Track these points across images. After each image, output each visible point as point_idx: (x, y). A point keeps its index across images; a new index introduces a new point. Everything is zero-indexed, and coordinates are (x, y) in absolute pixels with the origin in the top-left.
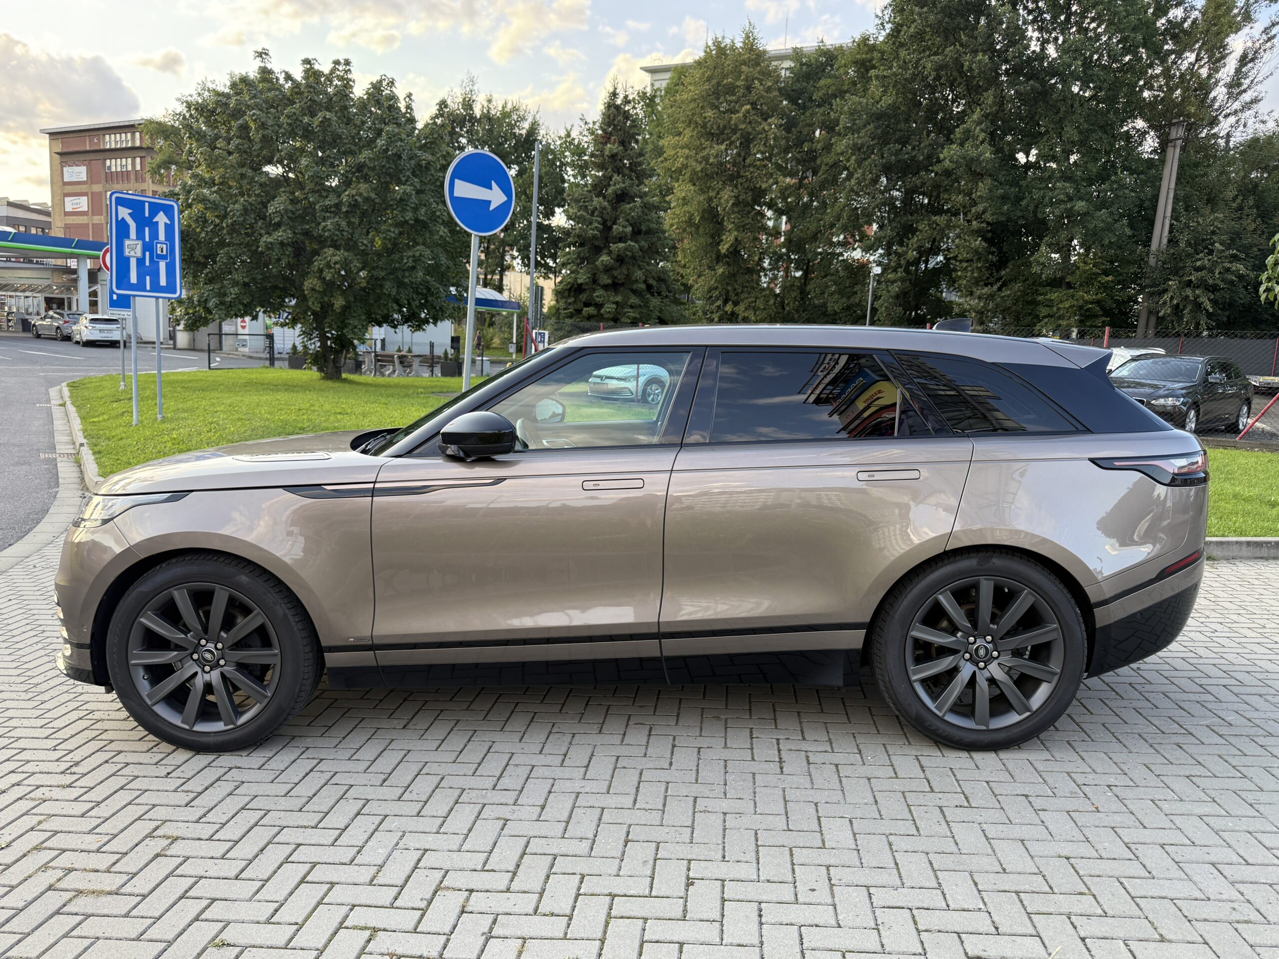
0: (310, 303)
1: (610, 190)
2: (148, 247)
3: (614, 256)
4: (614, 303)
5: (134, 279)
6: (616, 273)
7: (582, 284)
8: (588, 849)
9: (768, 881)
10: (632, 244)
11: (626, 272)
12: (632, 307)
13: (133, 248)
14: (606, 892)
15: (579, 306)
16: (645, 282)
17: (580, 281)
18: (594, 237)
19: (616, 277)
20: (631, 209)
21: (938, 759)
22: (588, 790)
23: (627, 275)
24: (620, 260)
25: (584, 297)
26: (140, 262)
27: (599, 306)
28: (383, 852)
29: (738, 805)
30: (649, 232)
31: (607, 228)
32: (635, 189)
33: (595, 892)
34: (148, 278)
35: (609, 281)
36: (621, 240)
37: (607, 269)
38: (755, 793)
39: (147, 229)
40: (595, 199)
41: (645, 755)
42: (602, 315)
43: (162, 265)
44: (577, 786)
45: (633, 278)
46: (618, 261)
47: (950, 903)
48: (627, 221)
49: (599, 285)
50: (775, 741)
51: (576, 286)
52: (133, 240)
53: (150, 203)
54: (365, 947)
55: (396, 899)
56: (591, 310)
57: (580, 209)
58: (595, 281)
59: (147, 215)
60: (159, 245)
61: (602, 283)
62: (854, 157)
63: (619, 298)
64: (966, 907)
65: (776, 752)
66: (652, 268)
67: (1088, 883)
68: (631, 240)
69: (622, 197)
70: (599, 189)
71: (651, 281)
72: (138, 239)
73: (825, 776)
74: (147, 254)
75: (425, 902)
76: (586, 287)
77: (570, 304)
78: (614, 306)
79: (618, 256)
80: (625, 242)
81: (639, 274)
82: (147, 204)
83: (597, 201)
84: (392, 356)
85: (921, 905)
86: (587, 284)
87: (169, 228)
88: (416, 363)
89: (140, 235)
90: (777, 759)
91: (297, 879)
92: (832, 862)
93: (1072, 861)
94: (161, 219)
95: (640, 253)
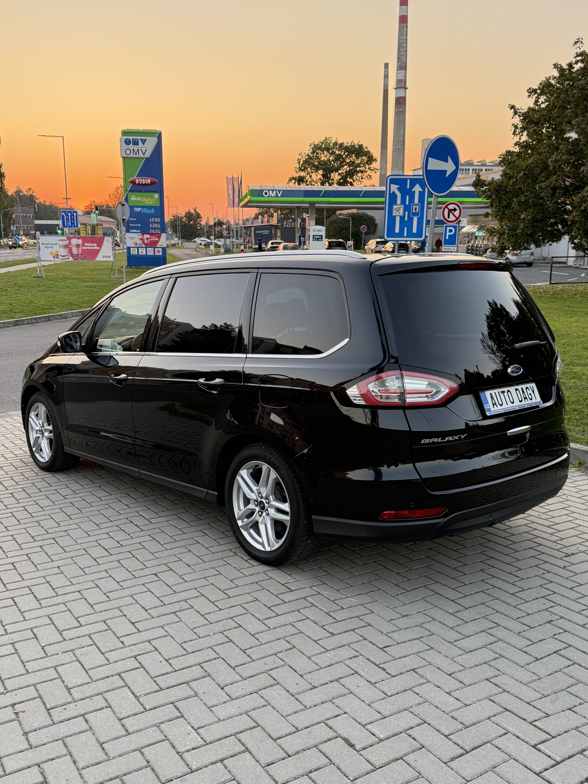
2: (407, 208)
5: (397, 230)
26: (402, 218)
34: (406, 229)
39: (408, 197)
43: (415, 220)
52: (399, 205)
59: (408, 187)
60: (414, 206)
72: (402, 203)
74: (407, 213)
82: (408, 180)
87: (421, 194)
94: (417, 189)
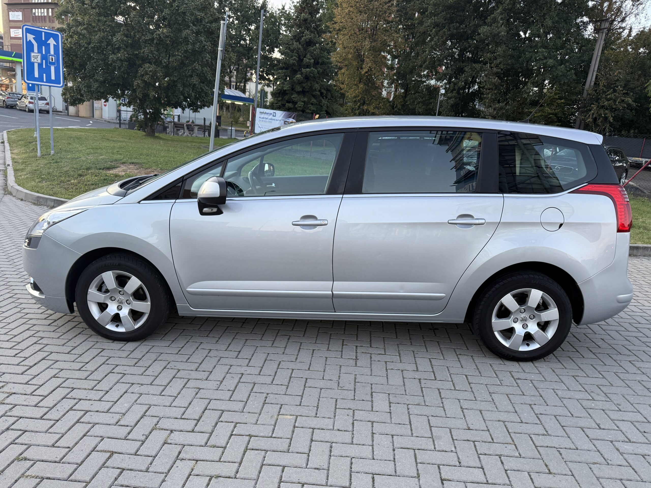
0: (137, 94)
1: (303, 39)
2: (44, 57)
3: (304, 76)
4: (302, 102)
5: (36, 75)
6: (304, 85)
7: (286, 90)
8: (241, 408)
9: (339, 430)
10: (314, 69)
11: (309, 85)
12: (312, 104)
13: (36, 57)
14: (247, 434)
15: (284, 102)
16: (320, 91)
17: (285, 89)
18: (294, 64)
19: (304, 88)
20: (314, 50)
21: (441, 361)
22: (248, 372)
23: (310, 87)
24: (307, 78)
25: (286, 97)
26: (40, 65)
27: (295, 103)
28: (127, 405)
29: (329, 384)
30: (323, 63)
31: (300, 60)
32: (317, 39)
33: (241, 434)
34: (44, 75)
35: (301, 89)
36: (308, 67)
37: (300, 83)
38: (339, 376)
39: (44, 47)
40: (295, 43)
41: (284, 353)
42: (296, 108)
43: (53, 68)
44: (242, 370)
45: (314, 88)
46: (306, 79)
47: (436, 446)
48: (312, 56)
49: (295, 91)
50: (355, 347)
51: (282, 91)
52: (36, 53)
53: (45, 32)
54: (105, 463)
55: (129, 433)
56: (290, 105)
57: (286, 48)
58: (293, 89)
59: (43, 39)
60: (50, 57)
61: (297, 91)
62: (434, 29)
63: (306, 99)
64: (444, 449)
65: (355, 354)
66: (324, 83)
67: (513, 437)
68: (313, 68)
69: (310, 43)
70: (297, 38)
71: (323, 91)
72: (38, 52)
73: (378, 368)
74: (44, 61)
75: (145, 437)
76: (288, 92)
77: (279, 101)
78: (303, 103)
79: (306, 76)
80: (310, 68)
81: (317, 86)
82: (43, 33)
83: (296, 45)
84: (183, 125)
85: (420, 447)
86: (288, 90)
87: (56, 47)
88: (196, 128)
89: (40, 51)
90: (354, 358)
91: (75, 420)
92: (375, 419)
93: (506, 423)
94: (52, 42)
95: (318, 75)
